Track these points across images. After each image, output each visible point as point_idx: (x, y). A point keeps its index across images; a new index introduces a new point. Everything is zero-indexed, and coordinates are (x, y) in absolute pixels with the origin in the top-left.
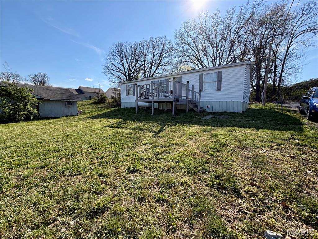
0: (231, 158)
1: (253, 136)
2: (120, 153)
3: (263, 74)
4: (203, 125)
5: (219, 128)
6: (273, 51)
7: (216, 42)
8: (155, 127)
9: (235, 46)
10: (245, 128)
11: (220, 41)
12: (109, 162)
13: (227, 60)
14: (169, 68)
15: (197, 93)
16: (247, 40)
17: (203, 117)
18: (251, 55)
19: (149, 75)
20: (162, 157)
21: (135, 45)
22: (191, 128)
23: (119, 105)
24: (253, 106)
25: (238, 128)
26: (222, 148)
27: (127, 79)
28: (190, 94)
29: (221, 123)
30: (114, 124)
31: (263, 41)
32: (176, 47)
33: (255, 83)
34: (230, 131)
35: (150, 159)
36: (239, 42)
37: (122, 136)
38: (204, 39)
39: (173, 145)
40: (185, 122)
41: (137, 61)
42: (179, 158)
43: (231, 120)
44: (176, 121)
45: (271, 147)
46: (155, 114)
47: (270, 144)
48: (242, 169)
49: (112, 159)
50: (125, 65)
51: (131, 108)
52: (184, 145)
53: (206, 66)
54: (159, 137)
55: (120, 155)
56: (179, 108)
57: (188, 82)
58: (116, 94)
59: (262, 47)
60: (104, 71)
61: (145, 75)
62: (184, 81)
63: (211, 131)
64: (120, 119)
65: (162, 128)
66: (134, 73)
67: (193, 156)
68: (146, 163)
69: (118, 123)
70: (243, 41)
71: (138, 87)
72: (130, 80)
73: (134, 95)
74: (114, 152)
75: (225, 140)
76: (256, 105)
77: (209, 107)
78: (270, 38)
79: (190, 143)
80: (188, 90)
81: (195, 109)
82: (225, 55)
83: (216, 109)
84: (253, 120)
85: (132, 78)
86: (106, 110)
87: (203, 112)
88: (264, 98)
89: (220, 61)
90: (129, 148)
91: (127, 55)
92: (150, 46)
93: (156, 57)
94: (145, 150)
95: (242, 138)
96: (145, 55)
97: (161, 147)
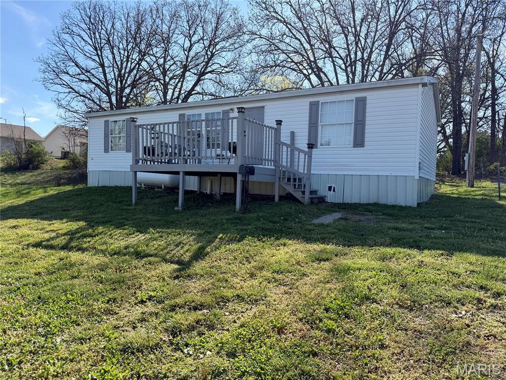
0: (379, 337)
1: (438, 272)
2: (62, 331)
3: (466, 107)
4: (315, 241)
5: (356, 249)
6: (487, 54)
7: (354, 21)
8: (182, 247)
9: (400, 36)
10: (420, 248)
11: (362, 20)
12: (20, 362)
13: (382, 70)
14: (234, 80)
15: (303, 151)
16: (426, 24)
17: (318, 217)
18: (438, 60)
19: (176, 94)
20: (189, 342)
21: (139, 10)
22: (282, 247)
23: (83, 177)
24: (446, 189)
25: (402, 250)
26: (358, 308)
27: (110, 102)
28: (285, 153)
29: (363, 235)
30: (58, 237)
31: (463, 29)
32: (250, 27)
33: (449, 129)
34: (383, 258)
35: (153, 349)
36: (409, 28)
37: (75, 277)
38: (324, 12)
39: (225, 300)
40: (267, 230)
41: (143, 55)
42: (238, 341)
43: (389, 228)
44: (245, 227)
45: (479, 301)
46: (186, 207)
47: (477, 295)
48: (404, 369)
49: (31, 352)
50: (106, 65)
51: (117, 187)
52: (256, 301)
53: (329, 81)
54: (189, 276)
55: (59, 340)
56: (254, 190)
57: (279, 123)
58: (75, 145)
59: (462, 44)
60: (43, 76)
61: (165, 94)
62: (270, 120)
63: (335, 258)
64: (79, 220)
65: (202, 248)
66: (134, 85)
67: (279, 334)
68: (139, 361)
69: (72, 234)
70: (418, 24)
71: (140, 129)
72: (120, 105)
73: (128, 151)
74: (40, 330)
75: (367, 283)
76: (455, 186)
77: (334, 191)
78: (479, 24)
79: (275, 293)
80: (278, 144)
81: (298, 195)
82: (377, 57)
83: (353, 195)
84: (441, 228)
85: (127, 101)
86: (41, 190)
87: (319, 202)
88: (470, 169)
89: (365, 71)
90: (91, 314)
91: (115, 37)
92: (181, 17)
93: (198, 48)
94: (142, 320)
95: (411, 279)
96: (167, 41)
97: (190, 309)
